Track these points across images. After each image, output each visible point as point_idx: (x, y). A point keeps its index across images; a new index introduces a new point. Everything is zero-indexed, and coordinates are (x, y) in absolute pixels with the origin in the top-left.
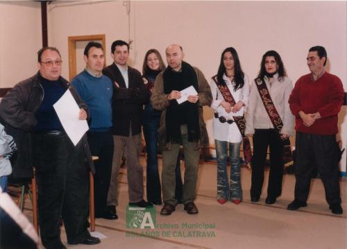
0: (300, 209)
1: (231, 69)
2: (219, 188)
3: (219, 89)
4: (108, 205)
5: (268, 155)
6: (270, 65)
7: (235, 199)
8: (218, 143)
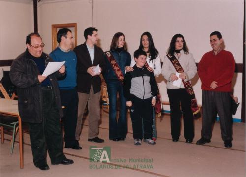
0: (205, 144)
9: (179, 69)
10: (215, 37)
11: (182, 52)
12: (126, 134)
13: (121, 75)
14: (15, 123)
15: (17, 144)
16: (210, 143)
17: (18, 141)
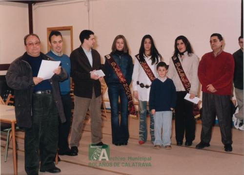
3: (141, 64)
9: (181, 72)
10: (216, 38)
11: (186, 54)
12: (128, 140)
13: (122, 77)
14: (8, 130)
15: (10, 151)
16: (209, 147)
17: (12, 147)
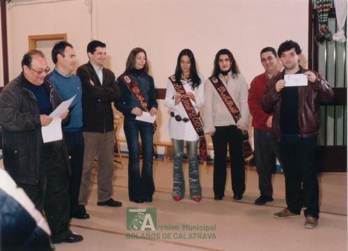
1: (186, 71)
2: (175, 185)
4: (80, 204)
5: (228, 152)
6: (225, 63)
7: (195, 197)
8: (175, 141)
9: (228, 100)
12: (152, 194)
